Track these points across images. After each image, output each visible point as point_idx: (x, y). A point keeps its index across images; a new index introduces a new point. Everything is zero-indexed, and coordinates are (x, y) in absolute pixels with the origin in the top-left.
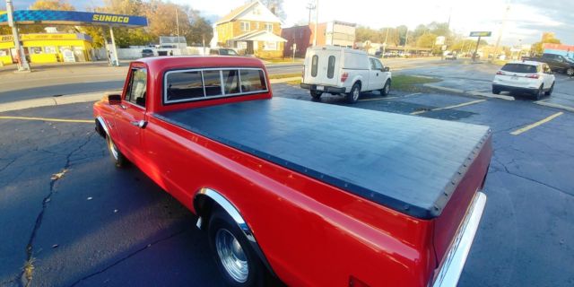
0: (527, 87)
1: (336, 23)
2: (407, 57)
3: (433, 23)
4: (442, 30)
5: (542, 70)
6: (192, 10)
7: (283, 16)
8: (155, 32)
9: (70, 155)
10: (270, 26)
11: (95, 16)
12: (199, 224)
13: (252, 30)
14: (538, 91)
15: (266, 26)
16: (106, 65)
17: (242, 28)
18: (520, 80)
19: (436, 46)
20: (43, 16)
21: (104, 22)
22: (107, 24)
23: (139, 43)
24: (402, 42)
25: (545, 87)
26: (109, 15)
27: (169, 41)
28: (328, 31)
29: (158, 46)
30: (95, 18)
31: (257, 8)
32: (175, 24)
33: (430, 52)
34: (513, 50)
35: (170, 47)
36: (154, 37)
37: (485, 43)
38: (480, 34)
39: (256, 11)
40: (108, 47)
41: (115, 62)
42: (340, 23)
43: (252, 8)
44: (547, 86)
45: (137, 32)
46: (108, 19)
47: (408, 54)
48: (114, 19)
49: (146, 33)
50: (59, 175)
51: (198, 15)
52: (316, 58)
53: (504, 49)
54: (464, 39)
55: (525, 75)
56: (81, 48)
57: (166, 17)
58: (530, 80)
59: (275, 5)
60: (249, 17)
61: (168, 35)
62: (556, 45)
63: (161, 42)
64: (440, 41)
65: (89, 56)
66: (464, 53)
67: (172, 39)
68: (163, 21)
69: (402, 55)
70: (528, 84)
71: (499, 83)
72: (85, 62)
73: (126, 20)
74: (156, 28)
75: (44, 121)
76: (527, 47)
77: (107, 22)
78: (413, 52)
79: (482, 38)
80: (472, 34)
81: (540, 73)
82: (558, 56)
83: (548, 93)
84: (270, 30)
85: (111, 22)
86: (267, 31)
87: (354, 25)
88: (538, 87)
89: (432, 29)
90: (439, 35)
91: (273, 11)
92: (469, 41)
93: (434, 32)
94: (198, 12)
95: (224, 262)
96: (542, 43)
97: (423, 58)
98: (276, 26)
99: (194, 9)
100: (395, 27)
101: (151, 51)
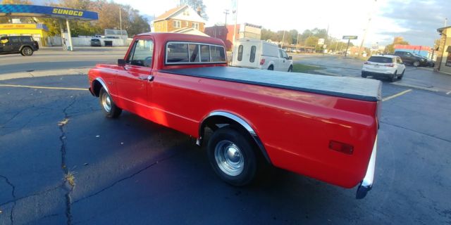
0: (385, 72)
1: (247, 25)
2: (298, 53)
3: (316, 29)
4: (322, 34)
5: (396, 61)
6: (132, 10)
7: (206, 18)
8: (101, 25)
9: (65, 110)
10: (197, 25)
11: (54, 10)
12: (198, 143)
13: (182, 27)
14: (393, 75)
15: (193, 24)
16: (62, 50)
17: (175, 26)
18: (381, 68)
19: (318, 46)
20: (13, 9)
21: (62, 14)
22: (64, 17)
23: (86, 34)
24: (294, 42)
25: (397, 73)
26: (66, 9)
27: (114, 34)
28: (241, 30)
29: (103, 37)
30: (55, 11)
31: (186, 10)
32: (117, 20)
33: (313, 50)
34: (372, 50)
35: (114, 38)
36: (100, 29)
37: (352, 45)
38: (350, 38)
39: (186, 13)
40: (64, 35)
41: (69, 47)
42: (250, 25)
43: (183, 10)
44: (399, 73)
45: (85, 25)
46: (66, 12)
47: (299, 51)
48: (71, 13)
49: (92, 26)
50: (64, 122)
51: (137, 13)
52: (241, 47)
53: (365, 49)
54: (337, 41)
55: (384, 64)
56: (39, 36)
57: (110, 14)
58: (387, 68)
59: (200, 9)
60: (181, 17)
61: (112, 28)
62: (405, 46)
63: (106, 33)
64: (321, 42)
65: (46, 42)
66: (337, 52)
67: (115, 31)
68: (108, 17)
69: (294, 51)
70: (386, 70)
71: (366, 70)
72: (43, 47)
73: (81, 14)
74: (101, 22)
75: (29, 88)
76: (383, 48)
77: (65, 15)
78: (302, 50)
79: (351, 41)
80: (344, 37)
81: (395, 63)
82: (407, 53)
83: (400, 78)
84: (197, 28)
85: (68, 15)
86: (194, 29)
87: (260, 27)
88: (393, 72)
89: (315, 33)
90: (320, 38)
91: (199, 13)
92: (341, 43)
93: (317, 35)
94: (137, 11)
95: (220, 166)
96: (393, 45)
97: (308, 54)
98: (201, 25)
99: (134, 9)
100: (288, 31)
101: (98, 40)
